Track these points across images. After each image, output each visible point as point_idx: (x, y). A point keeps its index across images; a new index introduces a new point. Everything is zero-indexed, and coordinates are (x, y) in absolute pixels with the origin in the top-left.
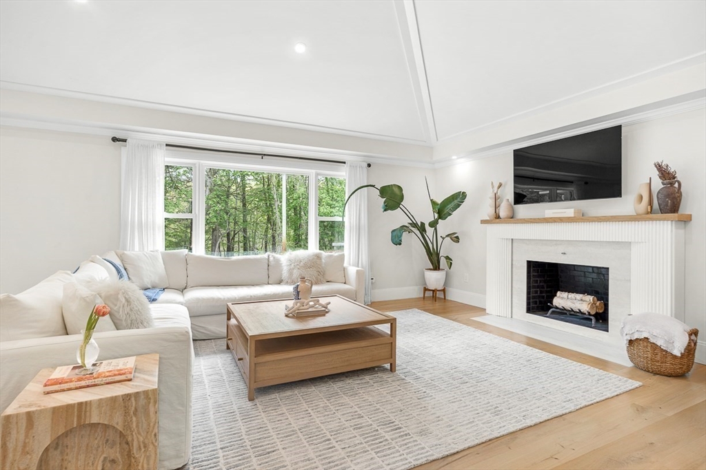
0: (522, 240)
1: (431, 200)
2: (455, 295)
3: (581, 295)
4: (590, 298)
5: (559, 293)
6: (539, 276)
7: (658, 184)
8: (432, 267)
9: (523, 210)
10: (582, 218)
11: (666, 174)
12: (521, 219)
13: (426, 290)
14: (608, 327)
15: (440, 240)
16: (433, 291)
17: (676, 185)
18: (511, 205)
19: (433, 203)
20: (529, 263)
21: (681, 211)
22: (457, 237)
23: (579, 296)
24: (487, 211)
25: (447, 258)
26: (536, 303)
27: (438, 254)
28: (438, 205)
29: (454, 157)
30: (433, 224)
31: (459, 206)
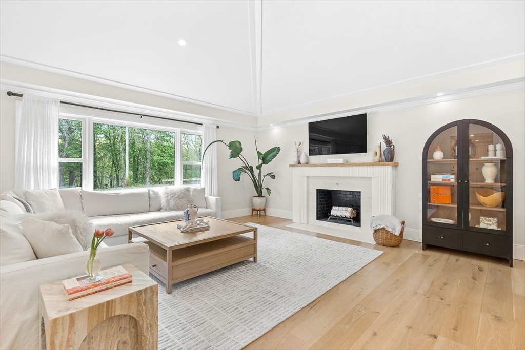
0: (314, 177)
1: (258, 152)
2: (271, 212)
3: (345, 208)
4: (350, 209)
5: (333, 207)
6: (323, 198)
7: (384, 147)
8: (257, 195)
9: (315, 159)
10: (346, 164)
11: (388, 141)
12: (312, 165)
13: (253, 210)
14: (360, 225)
15: (262, 177)
16: (257, 210)
17: (392, 147)
18: (307, 156)
19: (259, 153)
20: (317, 190)
21: (394, 161)
22: (274, 176)
23: (344, 208)
24: (294, 160)
25: (268, 189)
26: (320, 214)
27: (261, 187)
28: (262, 154)
29: (271, 125)
30: (259, 167)
31: (276, 156)
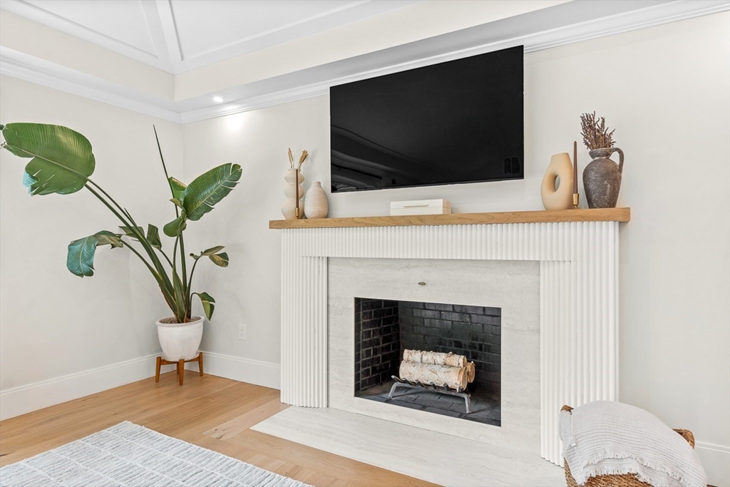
0: (346, 260)
1: (170, 180)
2: (223, 365)
3: (443, 355)
4: (459, 360)
5: (407, 354)
6: (373, 324)
7: (585, 159)
8: (173, 315)
9: (351, 203)
10: (450, 218)
11: (596, 136)
12: (341, 220)
13: (161, 362)
14: (499, 418)
15: (190, 261)
16: (177, 363)
17: (615, 157)
18: (325, 194)
19: (174, 185)
20: (357, 300)
21: (622, 202)
22: (224, 256)
23: (440, 357)
24: (282, 205)
25: (205, 297)
26: (367, 373)
27: (186, 289)
28: (184, 189)
29: (218, 99)
30: (175, 229)
31: (225, 192)
